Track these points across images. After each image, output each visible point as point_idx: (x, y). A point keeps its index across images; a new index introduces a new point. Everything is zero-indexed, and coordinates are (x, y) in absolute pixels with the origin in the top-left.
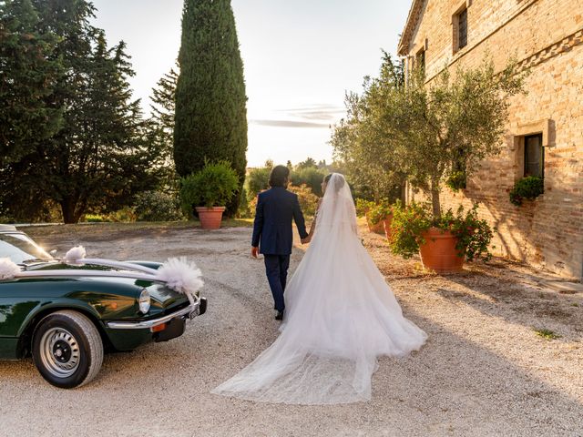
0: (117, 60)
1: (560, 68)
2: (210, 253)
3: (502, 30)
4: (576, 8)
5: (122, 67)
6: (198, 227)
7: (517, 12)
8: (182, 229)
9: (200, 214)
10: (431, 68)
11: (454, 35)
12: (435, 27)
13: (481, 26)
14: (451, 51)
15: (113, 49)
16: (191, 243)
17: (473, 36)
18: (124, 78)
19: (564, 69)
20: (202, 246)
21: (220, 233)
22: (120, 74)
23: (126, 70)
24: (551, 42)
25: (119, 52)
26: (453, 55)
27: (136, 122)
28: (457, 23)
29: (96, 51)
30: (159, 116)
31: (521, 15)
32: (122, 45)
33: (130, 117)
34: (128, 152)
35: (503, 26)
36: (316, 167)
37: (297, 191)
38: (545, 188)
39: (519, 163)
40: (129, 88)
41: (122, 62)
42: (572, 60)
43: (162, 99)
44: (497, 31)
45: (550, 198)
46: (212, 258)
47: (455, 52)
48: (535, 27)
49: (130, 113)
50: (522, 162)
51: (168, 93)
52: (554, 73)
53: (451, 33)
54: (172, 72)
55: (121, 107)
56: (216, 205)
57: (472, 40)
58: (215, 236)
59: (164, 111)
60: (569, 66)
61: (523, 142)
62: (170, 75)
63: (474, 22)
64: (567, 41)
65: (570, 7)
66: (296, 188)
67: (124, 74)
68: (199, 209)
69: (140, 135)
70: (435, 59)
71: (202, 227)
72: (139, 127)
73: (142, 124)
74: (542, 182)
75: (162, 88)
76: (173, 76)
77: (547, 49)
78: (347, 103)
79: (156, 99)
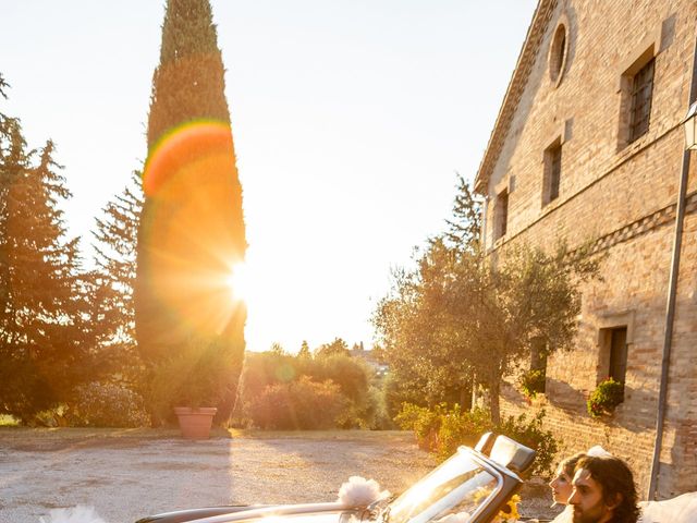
0: (42, 170)
1: (650, 248)
2: (204, 468)
3: (596, 187)
4: (670, 176)
5: (52, 182)
6: (176, 437)
7: (614, 166)
8: (154, 438)
9: (180, 417)
10: (516, 220)
11: (544, 179)
12: (522, 161)
13: (576, 174)
14: (540, 202)
15: (34, 151)
16: (174, 456)
17: (567, 186)
18: (54, 202)
19: (654, 249)
20: (191, 460)
21: (211, 444)
22: (48, 194)
23: (59, 190)
24: (644, 213)
25: (46, 159)
26: (542, 208)
27: (73, 272)
28: (550, 164)
29: (8, 153)
30: (105, 262)
31: (618, 171)
32: (50, 146)
33: (65, 265)
34: (64, 320)
35: (598, 180)
36: (349, 353)
37: (318, 389)
38: (625, 395)
39: (603, 362)
40: (62, 217)
41: (51, 175)
42: (662, 240)
43: (111, 235)
44: (592, 185)
45: (629, 409)
46: (208, 473)
47: (544, 204)
48: (631, 190)
49: (64, 259)
50: (608, 362)
51: (121, 226)
52: (645, 253)
53: (542, 175)
54: (127, 193)
55: (51, 248)
56: (205, 405)
57: (564, 191)
58: (205, 449)
59: (115, 256)
60: (658, 247)
61: (610, 335)
62: (123, 197)
63: (569, 166)
64: (658, 215)
65: (665, 173)
66: (318, 385)
67: (54, 195)
68: (180, 410)
69: (81, 294)
70: (521, 208)
71: (182, 436)
72: (79, 282)
73: (85, 278)
74: (623, 388)
75: (109, 219)
76: (128, 198)
77: (640, 222)
78: (392, 277)
79: (102, 236)
